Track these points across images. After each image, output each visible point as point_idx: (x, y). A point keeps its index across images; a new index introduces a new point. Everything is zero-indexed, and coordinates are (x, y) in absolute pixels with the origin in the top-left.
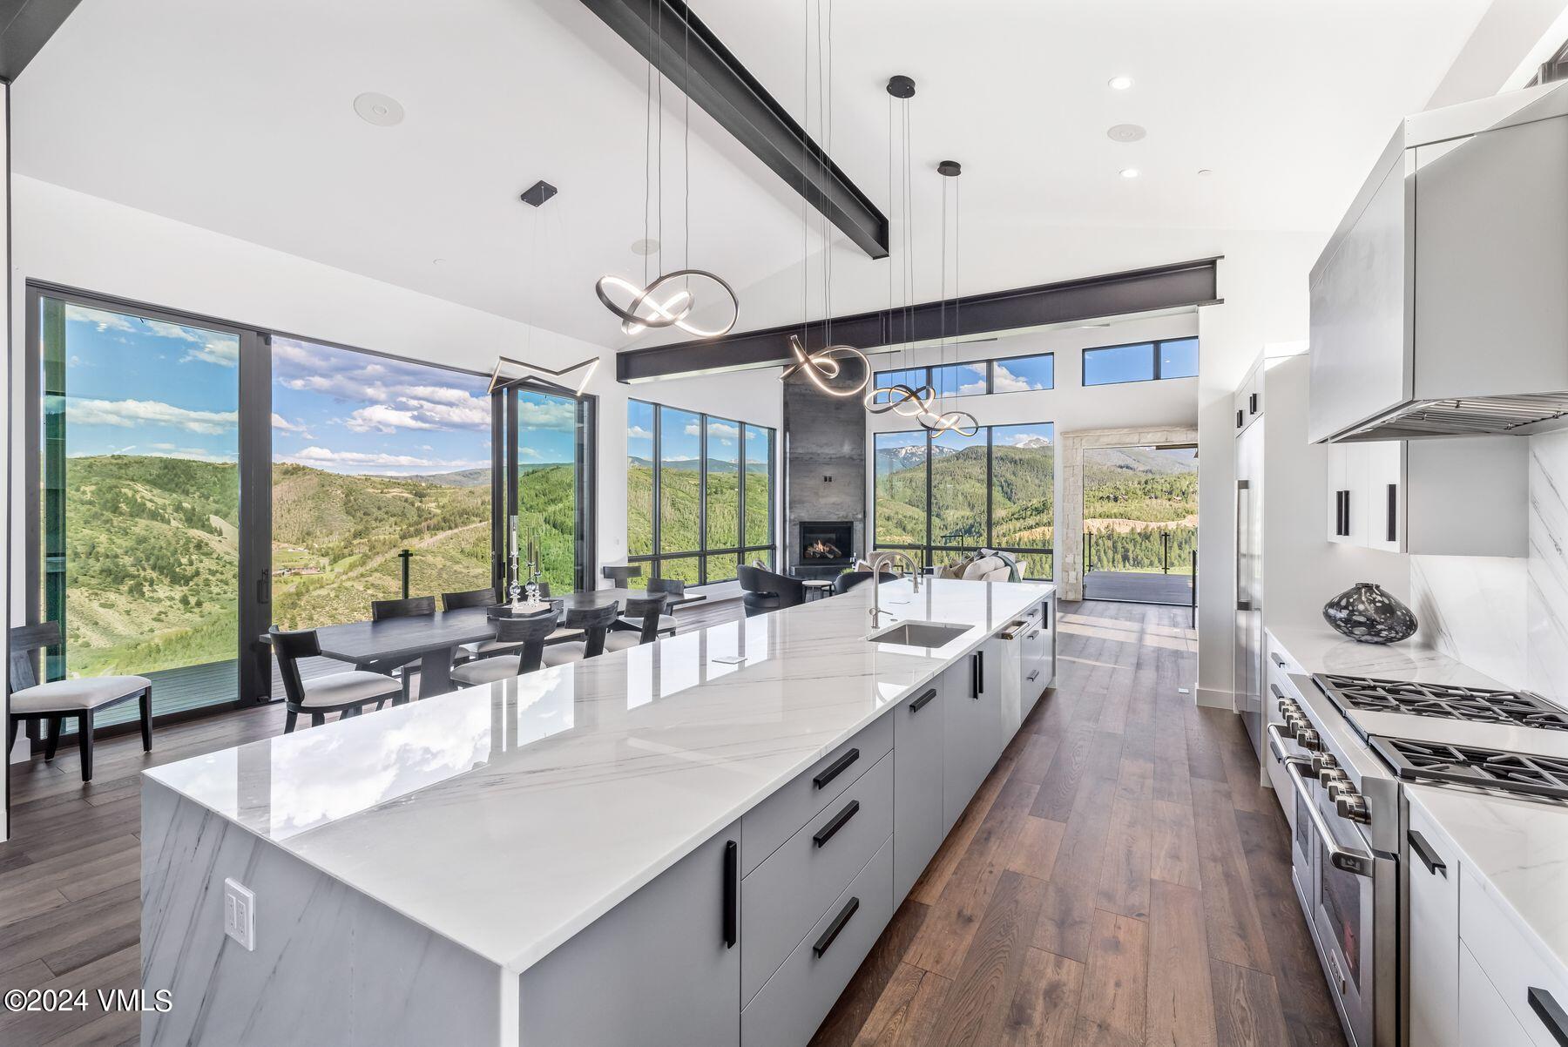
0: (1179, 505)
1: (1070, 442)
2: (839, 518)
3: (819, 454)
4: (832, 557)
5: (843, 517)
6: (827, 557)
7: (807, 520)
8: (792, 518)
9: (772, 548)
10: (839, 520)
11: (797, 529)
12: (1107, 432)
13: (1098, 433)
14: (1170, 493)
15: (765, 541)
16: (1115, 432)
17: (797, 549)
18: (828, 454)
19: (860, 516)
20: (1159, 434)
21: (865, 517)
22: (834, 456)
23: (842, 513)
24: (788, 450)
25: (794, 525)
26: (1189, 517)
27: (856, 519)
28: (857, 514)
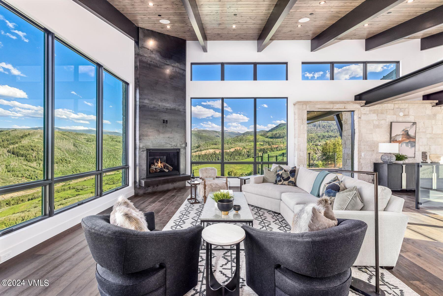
2: (172, 146)
3: (159, 106)
4: (167, 171)
5: (174, 146)
6: (164, 171)
7: (152, 148)
8: (141, 146)
9: (126, 168)
10: (172, 148)
11: (144, 154)
15: (120, 163)
17: (144, 167)
18: (165, 106)
19: (184, 145)
21: (186, 146)
22: (169, 108)
23: (174, 144)
24: (138, 100)
25: (143, 151)
26: (232, 149)
27: (182, 147)
28: (182, 144)
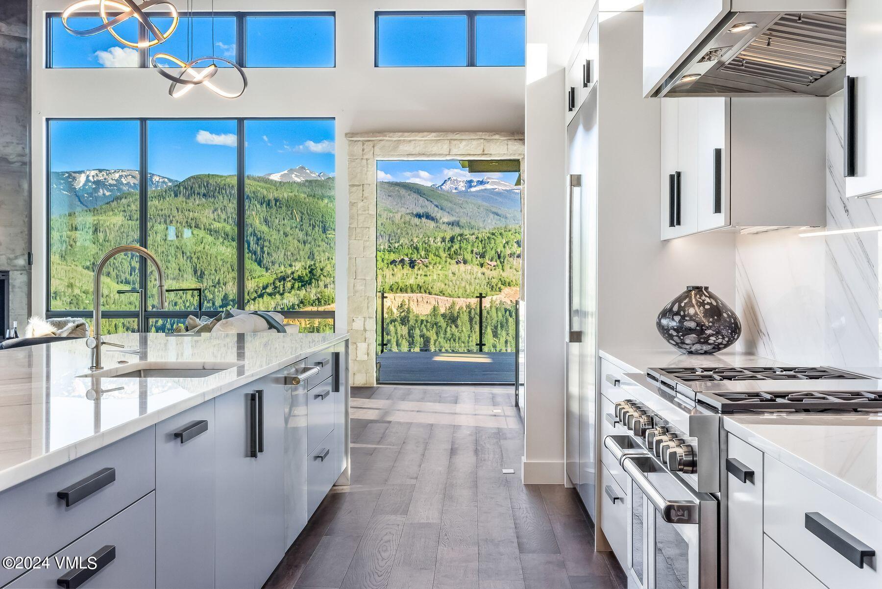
0: (494, 273)
1: (358, 148)
12: (407, 137)
13: (396, 137)
14: (483, 256)
16: (418, 137)
19: (21, 262)
20: (475, 143)
26: (506, 290)
27: (15, 266)
28: (16, 258)
